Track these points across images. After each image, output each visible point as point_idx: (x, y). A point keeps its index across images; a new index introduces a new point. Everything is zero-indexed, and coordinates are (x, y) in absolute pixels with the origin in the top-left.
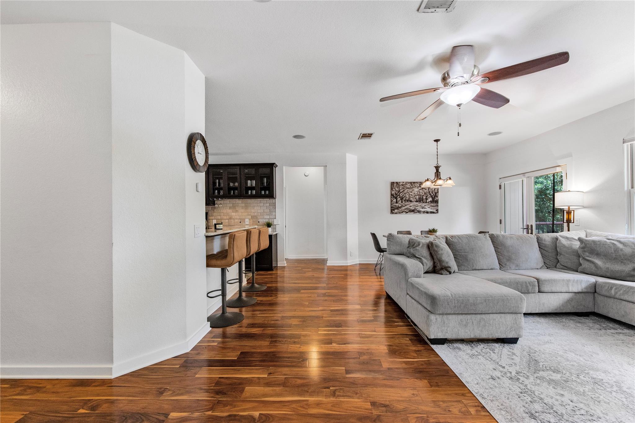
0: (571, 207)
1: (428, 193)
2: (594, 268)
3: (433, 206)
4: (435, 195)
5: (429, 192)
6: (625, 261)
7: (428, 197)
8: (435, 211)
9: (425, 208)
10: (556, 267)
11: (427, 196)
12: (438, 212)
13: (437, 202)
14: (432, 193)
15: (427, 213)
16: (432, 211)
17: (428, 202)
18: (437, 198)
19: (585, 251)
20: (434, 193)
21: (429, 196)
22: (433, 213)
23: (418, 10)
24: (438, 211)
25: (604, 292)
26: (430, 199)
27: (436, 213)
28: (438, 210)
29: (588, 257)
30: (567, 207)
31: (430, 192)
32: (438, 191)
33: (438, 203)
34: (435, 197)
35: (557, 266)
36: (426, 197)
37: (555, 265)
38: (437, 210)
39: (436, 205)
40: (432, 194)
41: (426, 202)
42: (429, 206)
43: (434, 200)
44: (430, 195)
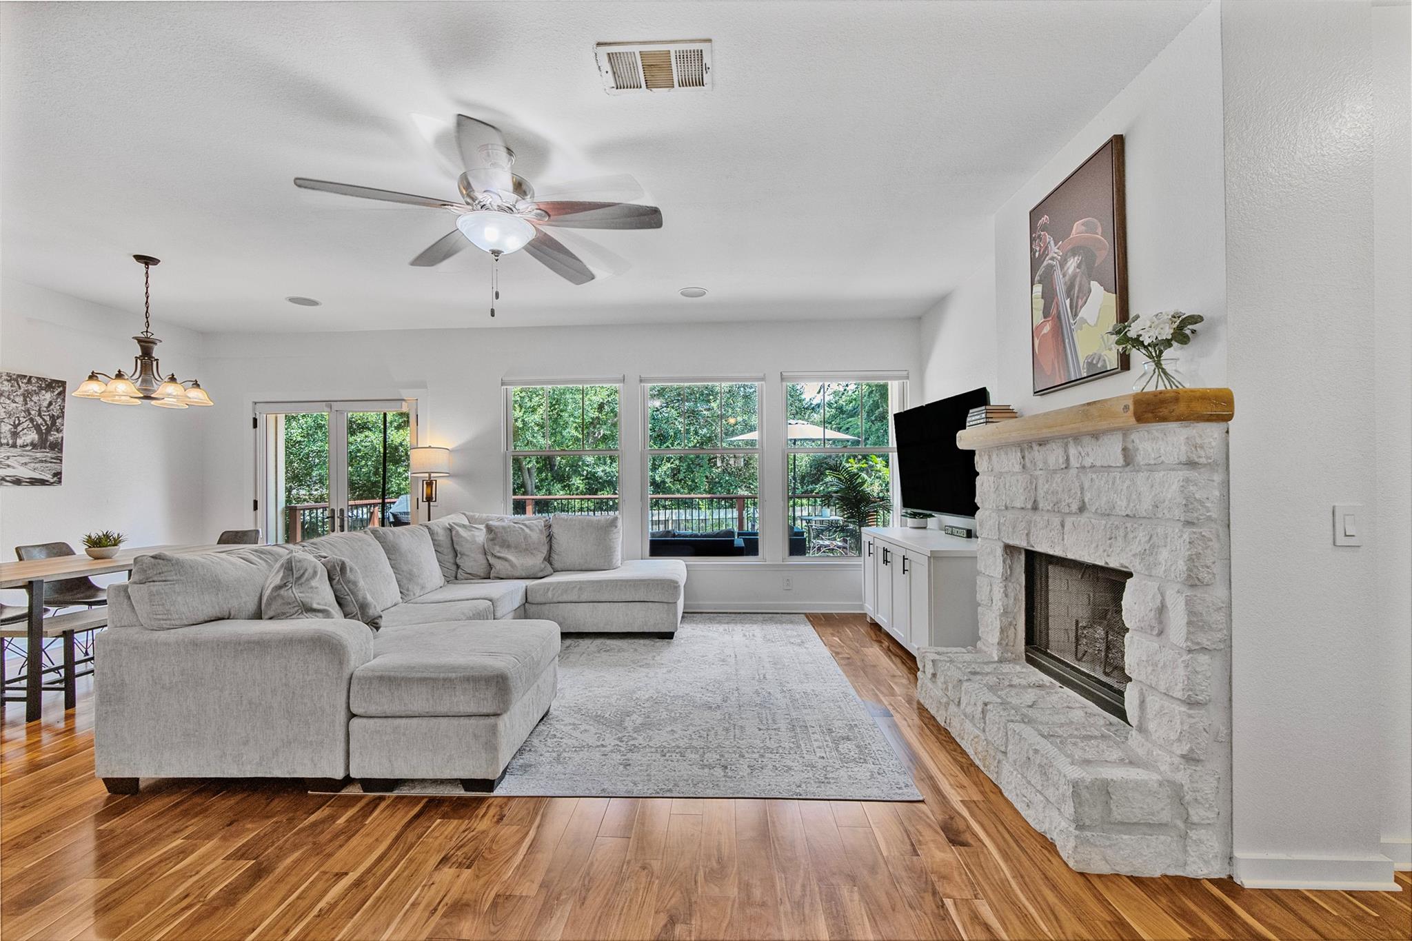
0: (432, 475)
1: (23, 414)
2: (509, 568)
3: (42, 461)
4: (49, 423)
5: (28, 411)
6: (534, 552)
7: (20, 428)
8: (48, 477)
9: (9, 466)
10: (456, 578)
11: (19, 424)
12: (60, 482)
13: (57, 446)
14: (40, 415)
15: (18, 482)
16: (37, 475)
17: (24, 446)
18: (60, 435)
19: (495, 544)
20: (47, 418)
21: (25, 425)
22: (43, 482)
23: (599, 44)
24: (60, 478)
25: (539, 599)
26: (33, 436)
27: (52, 484)
28: (60, 473)
29: (499, 552)
30: (427, 475)
31: (33, 412)
32: (63, 413)
33: (61, 451)
34: (49, 430)
35: (459, 575)
36: (15, 426)
37: (454, 575)
38: (58, 475)
39: (54, 456)
40: (40, 421)
41: (14, 446)
42: (26, 460)
43: (46, 440)
44: (32, 420)
